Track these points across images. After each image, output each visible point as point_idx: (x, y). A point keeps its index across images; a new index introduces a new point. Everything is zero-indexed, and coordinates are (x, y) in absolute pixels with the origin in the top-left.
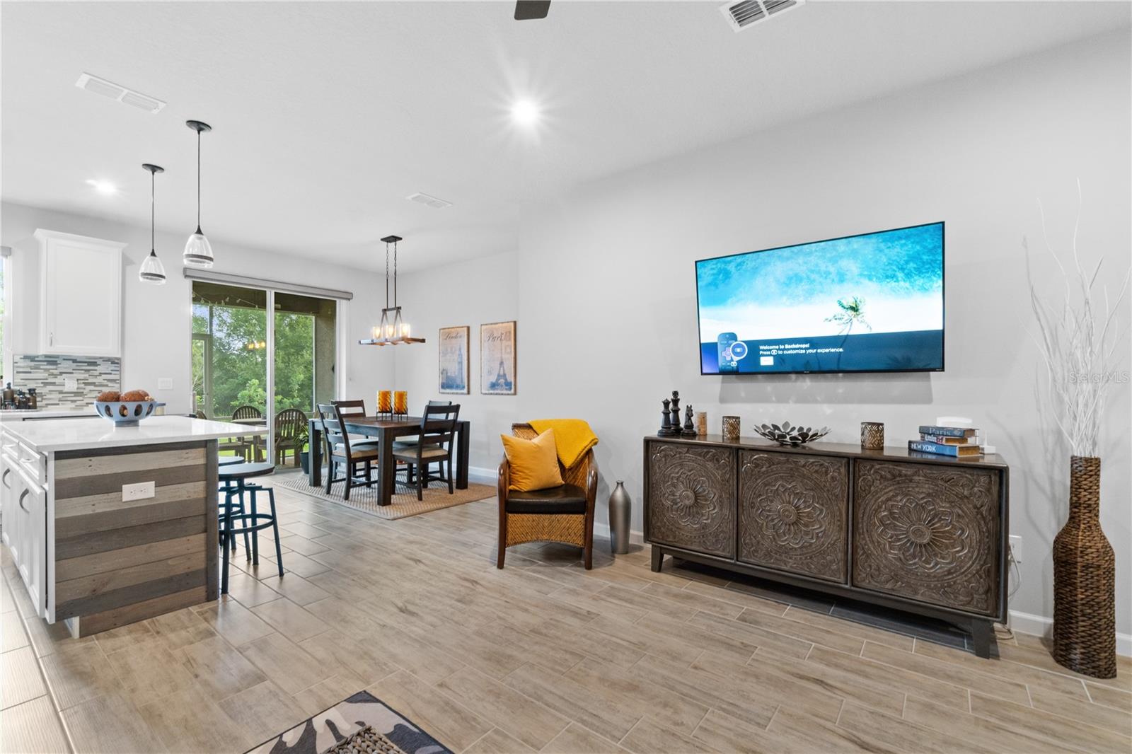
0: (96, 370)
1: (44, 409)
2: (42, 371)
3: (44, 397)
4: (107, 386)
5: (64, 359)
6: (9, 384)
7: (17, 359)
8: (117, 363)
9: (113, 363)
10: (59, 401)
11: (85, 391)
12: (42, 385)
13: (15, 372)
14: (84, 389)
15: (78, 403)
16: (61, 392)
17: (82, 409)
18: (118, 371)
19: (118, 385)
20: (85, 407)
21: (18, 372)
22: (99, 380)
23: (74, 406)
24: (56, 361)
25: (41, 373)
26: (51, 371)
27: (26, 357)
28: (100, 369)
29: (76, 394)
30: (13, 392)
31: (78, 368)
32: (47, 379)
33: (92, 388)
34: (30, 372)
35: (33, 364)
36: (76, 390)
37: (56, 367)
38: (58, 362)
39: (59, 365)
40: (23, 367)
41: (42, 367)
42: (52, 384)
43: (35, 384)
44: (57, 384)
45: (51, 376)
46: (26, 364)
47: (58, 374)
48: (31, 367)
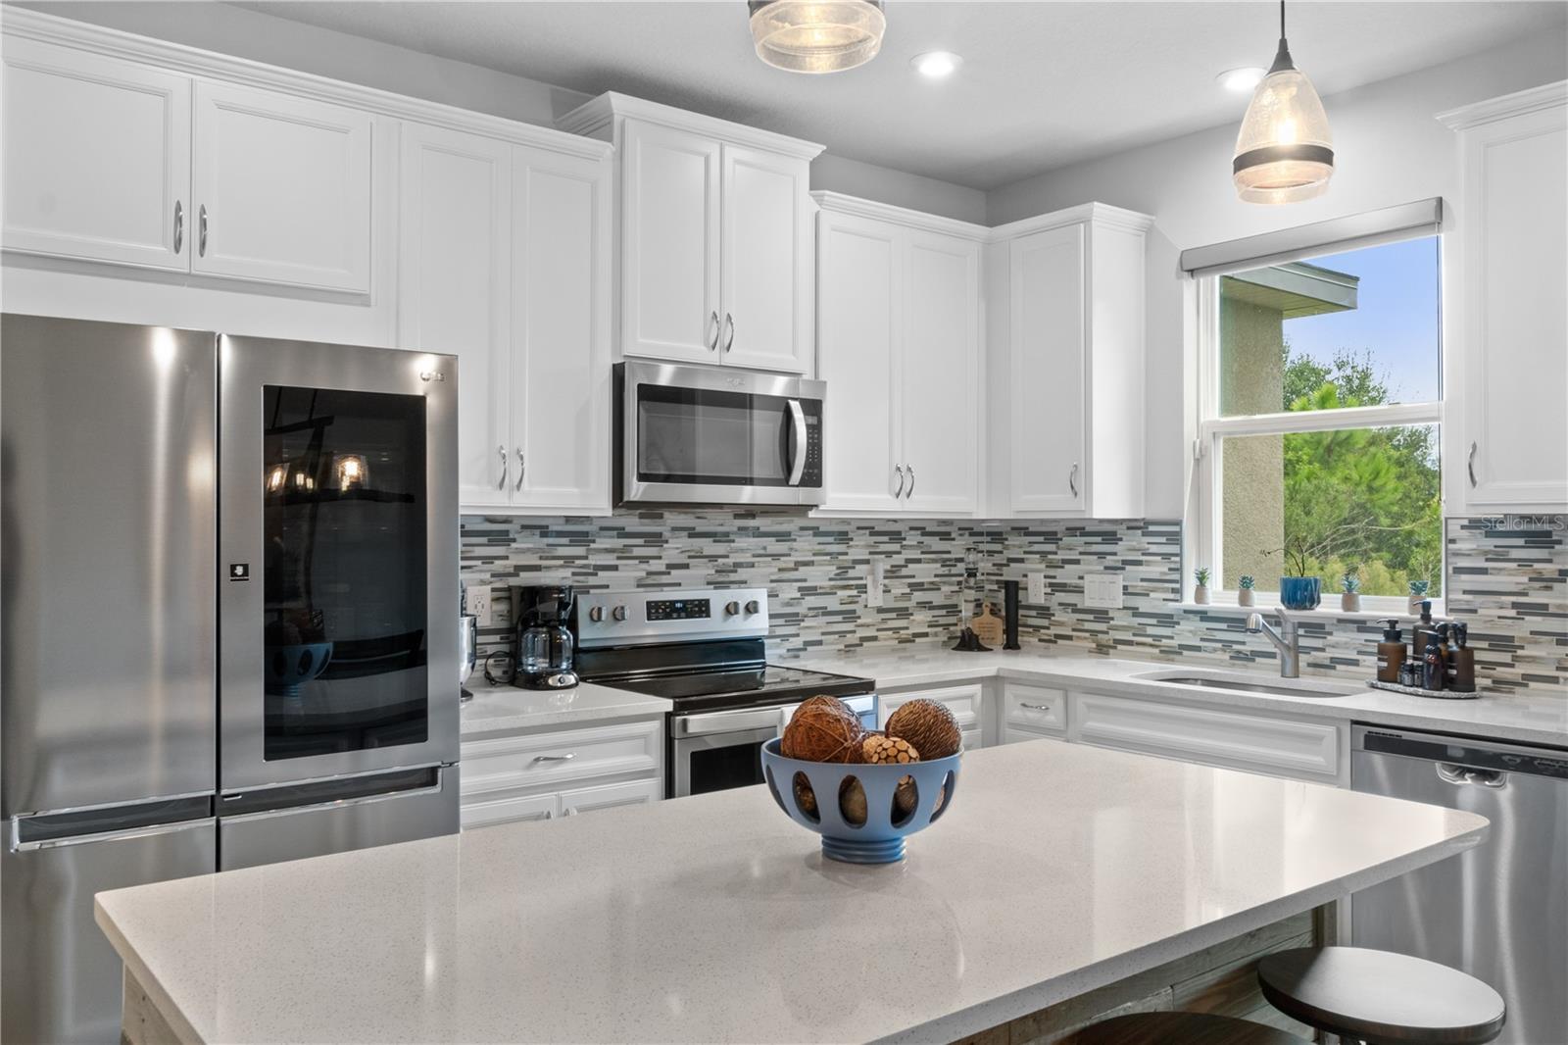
1: (1518, 689)
2: (1514, 565)
3: (1520, 652)
7: (1453, 530)
10: (1558, 669)
12: (1513, 613)
13: (1450, 571)
21: (1458, 571)
24: (1549, 534)
25: (1510, 573)
26: (1536, 566)
27: (1474, 524)
32: (1526, 594)
34: (1483, 571)
35: (1490, 543)
37: (1550, 553)
38: (1554, 538)
39: (1557, 547)
40: (1469, 555)
41: (1515, 554)
42: (1541, 610)
43: (1501, 608)
44: (1551, 610)
45: (1537, 585)
46: (1474, 546)
47: (1556, 576)
48: (1486, 553)
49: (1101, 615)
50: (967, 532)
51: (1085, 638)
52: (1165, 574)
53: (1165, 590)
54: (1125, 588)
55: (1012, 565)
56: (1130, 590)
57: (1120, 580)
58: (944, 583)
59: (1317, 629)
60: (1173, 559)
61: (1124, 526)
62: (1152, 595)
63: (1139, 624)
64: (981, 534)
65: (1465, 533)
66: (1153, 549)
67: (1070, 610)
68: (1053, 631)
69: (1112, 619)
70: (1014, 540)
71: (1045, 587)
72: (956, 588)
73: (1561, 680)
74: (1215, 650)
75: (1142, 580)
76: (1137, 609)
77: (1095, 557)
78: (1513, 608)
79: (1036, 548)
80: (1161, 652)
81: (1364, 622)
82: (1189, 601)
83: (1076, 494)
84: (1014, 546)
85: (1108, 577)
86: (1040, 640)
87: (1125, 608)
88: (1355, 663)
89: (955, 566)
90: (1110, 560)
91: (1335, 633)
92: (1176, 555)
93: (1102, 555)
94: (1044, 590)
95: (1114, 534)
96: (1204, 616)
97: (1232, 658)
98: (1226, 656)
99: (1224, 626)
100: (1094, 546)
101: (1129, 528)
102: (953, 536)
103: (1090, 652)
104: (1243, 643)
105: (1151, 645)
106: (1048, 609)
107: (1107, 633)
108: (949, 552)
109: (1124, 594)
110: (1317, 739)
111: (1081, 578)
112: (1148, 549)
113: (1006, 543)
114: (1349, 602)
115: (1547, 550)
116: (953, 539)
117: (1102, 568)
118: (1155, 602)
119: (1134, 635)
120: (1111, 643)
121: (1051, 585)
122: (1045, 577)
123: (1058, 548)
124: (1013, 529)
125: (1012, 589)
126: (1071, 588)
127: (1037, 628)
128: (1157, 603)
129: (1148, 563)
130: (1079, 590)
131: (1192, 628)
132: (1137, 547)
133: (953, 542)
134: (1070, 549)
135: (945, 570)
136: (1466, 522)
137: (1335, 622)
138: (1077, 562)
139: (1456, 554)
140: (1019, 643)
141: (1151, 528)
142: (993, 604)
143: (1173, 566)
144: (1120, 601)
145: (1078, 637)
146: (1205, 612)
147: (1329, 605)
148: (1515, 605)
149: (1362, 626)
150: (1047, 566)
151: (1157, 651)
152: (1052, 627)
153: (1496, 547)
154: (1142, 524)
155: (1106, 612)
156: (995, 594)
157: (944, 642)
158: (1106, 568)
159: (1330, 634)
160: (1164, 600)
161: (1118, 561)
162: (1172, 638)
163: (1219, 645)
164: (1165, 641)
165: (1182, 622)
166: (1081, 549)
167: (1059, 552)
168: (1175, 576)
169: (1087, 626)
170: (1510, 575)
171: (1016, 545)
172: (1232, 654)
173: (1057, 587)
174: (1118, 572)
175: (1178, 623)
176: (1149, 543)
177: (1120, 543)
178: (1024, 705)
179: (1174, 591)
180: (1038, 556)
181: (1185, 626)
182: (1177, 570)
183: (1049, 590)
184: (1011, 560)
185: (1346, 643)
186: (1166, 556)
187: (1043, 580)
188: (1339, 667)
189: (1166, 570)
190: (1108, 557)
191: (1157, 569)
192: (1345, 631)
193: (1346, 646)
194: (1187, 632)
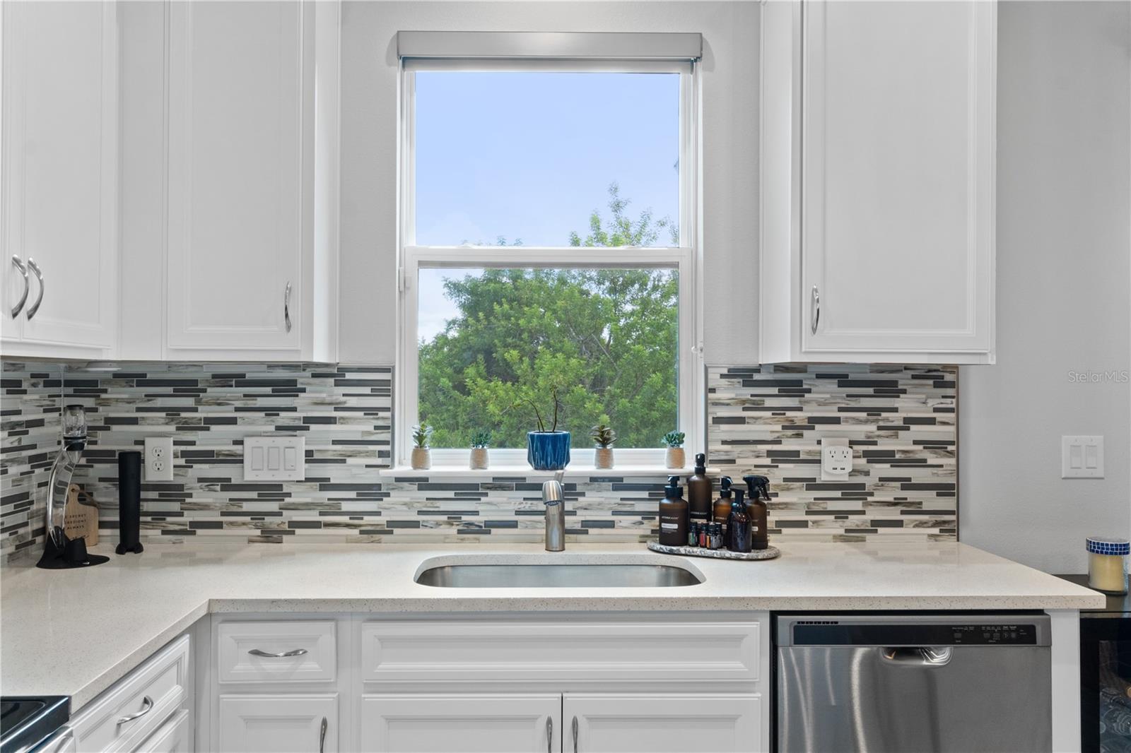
0: (895, 410)
2: (769, 414)
4: (922, 463)
5: (819, 376)
6: (701, 460)
7: (715, 380)
8: (952, 385)
9: (940, 383)
10: (808, 513)
11: (870, 481)
12: (768, 461)
13: (710, 420)
14: (867, 473)
15: (853, 521)
16: (812, 484)
17: (863, 540)
18: (951, 410)
19: (953, 461)
20: (869, 537)
21: (718, 421)
22: (901, 444)
23: (842, 531)
24: (800, 383)
25: (765, 421)
26: (789, 414)
27: (733, 374)
28: (908, 405)
29: (852, 490)
30: (709, 483)
31: (853, 404)
32: (778, 442)
33: (884, 469)
34: (741, 420)
35: (747, 392)
36: (845, 479)
37: (800, 402)
38: (805, 387)
39: (807, 395)
40: (728, 405)
41: (769, 402)
42: (792, 457)
43: (758, 457)
44: (802, 457)
45: (790, 432)
46: (733, 396)
47: (805, 423)
48: (744, 402)
49: (271, 491)
50: (41, 381)
51: (244, 524)
52: (370, 433)
53: (368, 454)
54: (309, 453)
55: (115, 428)
56: (316, 456)
57: (301, 443)
58: (13, 461)
59: (569, 490)
60: (381, 414)
61: (308, 373)
62: (349, 461)
63: (329, 499)
64: (56, 383)
65: (724, 382)
66: (352, 402)
67: (218, 488)
68: (189, 517)
69: (289, 495)
70: (113, 393)
71: (176, 456)
72: (26, 468)
73: (810, 524)
74: (438, 524)
75: (335, 442)
76: (328, 479)
77: (262, 414)
78: (768, 456)
79: (159, 402)
80: (362, 532)
81: (621, 479)
82: (403, 467)
83: (289, 327)
84: (117, 400)
85: (283, 441)
86: (165, 532)
87: (308, 480)
88: (611, 525)
89: (26, 433)
90: (285, 418)
91: (587, 494)
92: (387, 409)
93: (272, 412)
94: (173, 462)
95: (294, 382)
96: (423, 484)
97: (460, 532)
98: (454, 530)
99: (451, 494)
100: (259, 399)
101: (314, 376)
102: (25, 386)
103: (251, 541)
104: (476, 513)
105: (348, 526)
106: (181, 487)
107: (280, 514)
108: (18, 412)
109: (307, 461)
110: (737, 639)
111: (241, 443)
112: (345, 403)
113: (103, 396)
114: (605, 460)
115: (797, 399)
116: (25, 392)
117: (272, 428)
118: (356, 470)
119: (321, 514)
120: (286, 527)
121: (184, 454)
122: (176, 443)
123: (199, 402)
124: (116, 376)
125: (130, 464)
126: (221, 458)
127: (160, 516)
128: (355, 471)
129: (344, 420)
130: (237, 460)
131: (407, 500)
132: (328, 400)
133: (25, 397)
134: (219, 404)
135: (12, 441)
136: (725, 371)
137: (588, 481)
138: (233, 421)
139: (716, 404)
140: (141, 540)
141: (349, 376)
142: (82, 486)
143: (380, 423)
144: (302, 470)
145: (232, 524)
146: (426, 479)
147: (582, 462)
148: (770, 454)
149: (618, 483)
150: (178, 429)
151: (356, 532)
152: (186, 513)
153: (752, 396)
154: (335, 371)
155: (280, 486)
156: (82, 472)
157: (10, 555)
158: (278, 428)
159: (583, 494)
160: (367, 466)
161: (299, 419)
162: (378, 514)
163: (445, 518)
164: (367, 519)
165: (392, 493)
166: (239, 404)
167: (200, 408)
168: (384, 436)
169: (247, 507)
170: (766, 423)
171: (120, 400)
172: (460, 528)
173: (193, 457)
174: (298, 433)
175: (388, 495)
176: (344, 395)
177: (301, 395)
178: (256, 653)
179: (382, 454)
180: (163, 414)
181: (396, 497)
182: (387, 428)
183: (182, 461)
184: (110, 421)
185: (599, 504)
186: (371, 412)
187: (172, 448)
188: (591, 531)
189: (371, 428)
190: (282, 414)
191: (359, 427)
192: (599, 491)
193: (600, 506)
194: (398, 505)
